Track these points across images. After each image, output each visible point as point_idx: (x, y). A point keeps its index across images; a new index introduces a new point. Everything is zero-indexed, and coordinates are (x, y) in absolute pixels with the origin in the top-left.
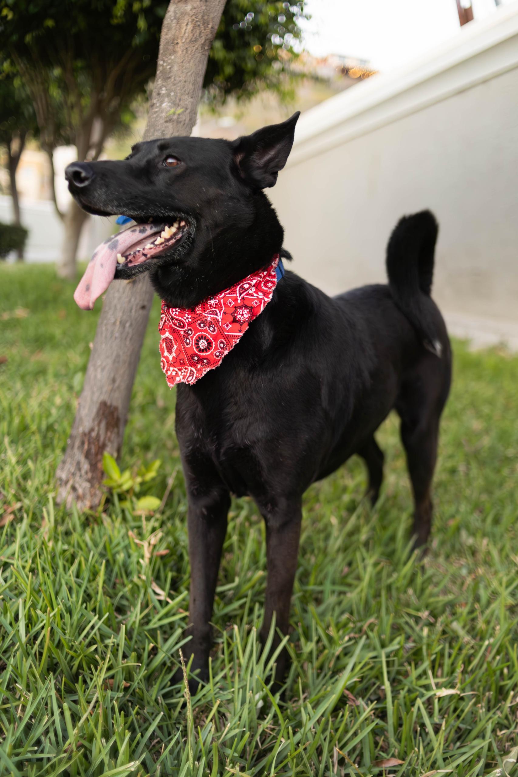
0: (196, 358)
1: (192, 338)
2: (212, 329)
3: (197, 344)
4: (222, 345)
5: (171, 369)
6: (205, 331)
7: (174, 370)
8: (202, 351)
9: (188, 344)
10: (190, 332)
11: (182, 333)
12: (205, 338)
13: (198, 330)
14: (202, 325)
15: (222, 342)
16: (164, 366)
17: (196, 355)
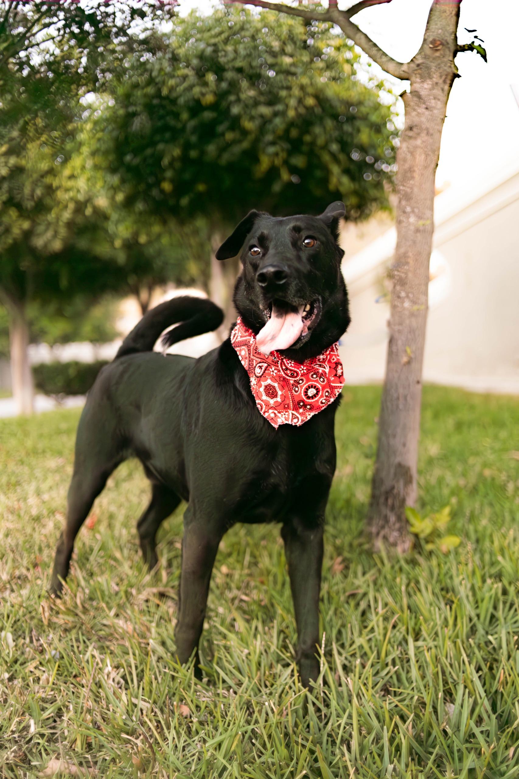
0: (302, 404)
1: (301, 387)
2: (322, 380)
3: (306, 393)
4: (327, 394)
5: (271, 411)
6: (317, 381)
7: (273, 412)
8: (309, 398)
9: (296, 392)
10: (301, 382)
11: (292, 382)
12: (315, 387)
13: (308, 380)
14: (315, 376)
15: (327, 392)
16: (262, 409)
17: (303, 401)
